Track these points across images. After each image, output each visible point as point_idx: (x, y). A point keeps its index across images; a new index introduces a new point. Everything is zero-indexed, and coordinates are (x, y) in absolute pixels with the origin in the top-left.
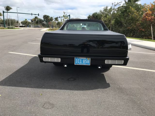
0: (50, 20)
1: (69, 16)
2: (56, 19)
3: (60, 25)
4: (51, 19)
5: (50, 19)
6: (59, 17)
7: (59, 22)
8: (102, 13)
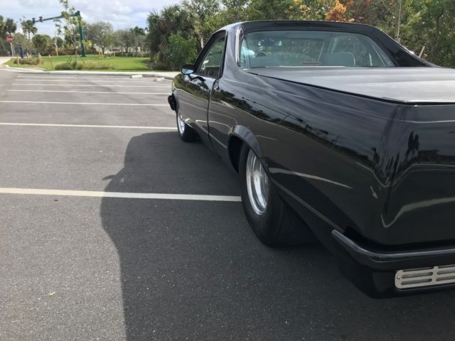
0: (5, 27)
1: (78, 14)
2: (29, 26)
3: (45, 46)
4: (10, 27)
5: (5, 25)
6: (41, 20)
7: (39, 36)
8: (190, 7)
